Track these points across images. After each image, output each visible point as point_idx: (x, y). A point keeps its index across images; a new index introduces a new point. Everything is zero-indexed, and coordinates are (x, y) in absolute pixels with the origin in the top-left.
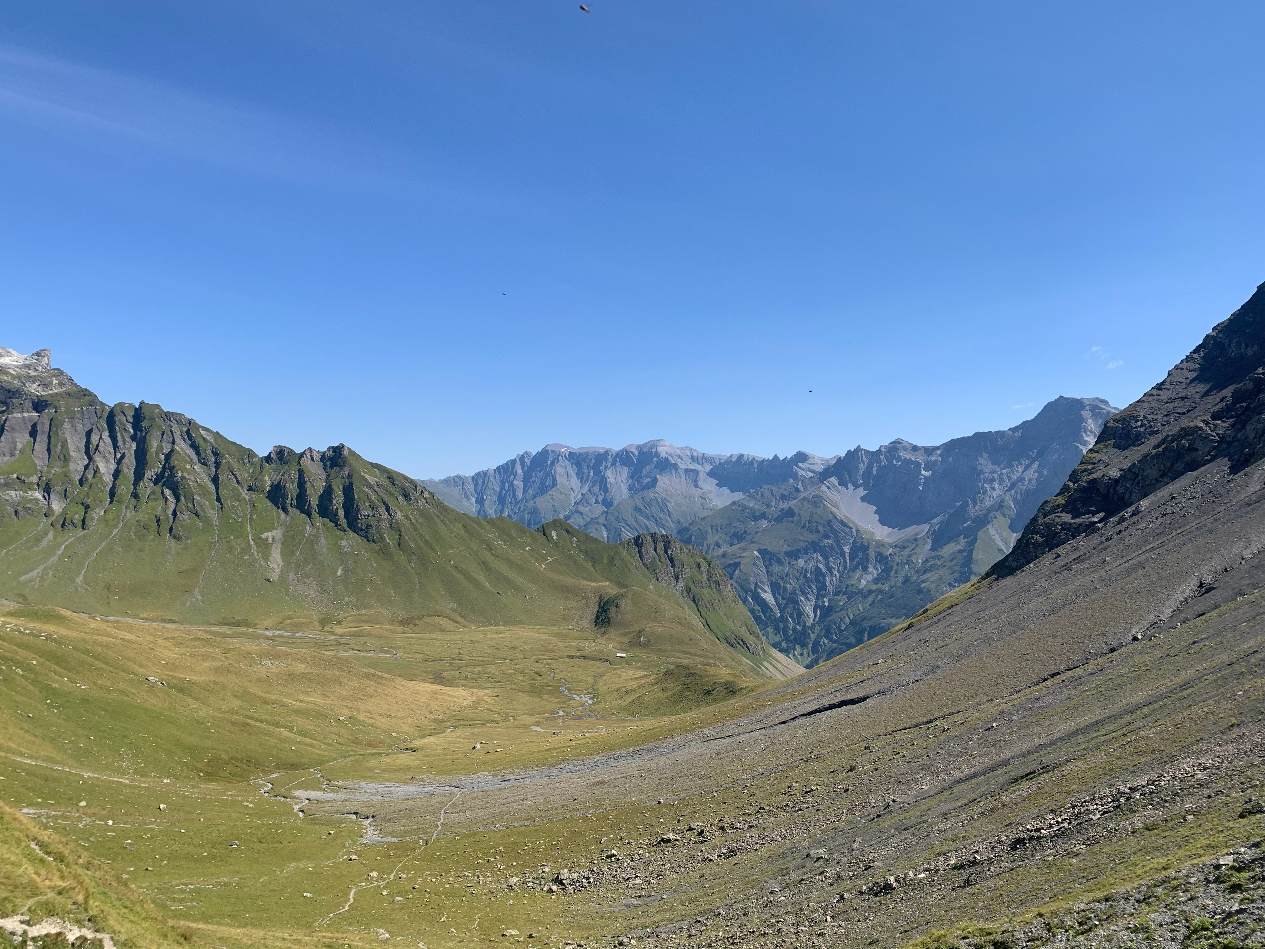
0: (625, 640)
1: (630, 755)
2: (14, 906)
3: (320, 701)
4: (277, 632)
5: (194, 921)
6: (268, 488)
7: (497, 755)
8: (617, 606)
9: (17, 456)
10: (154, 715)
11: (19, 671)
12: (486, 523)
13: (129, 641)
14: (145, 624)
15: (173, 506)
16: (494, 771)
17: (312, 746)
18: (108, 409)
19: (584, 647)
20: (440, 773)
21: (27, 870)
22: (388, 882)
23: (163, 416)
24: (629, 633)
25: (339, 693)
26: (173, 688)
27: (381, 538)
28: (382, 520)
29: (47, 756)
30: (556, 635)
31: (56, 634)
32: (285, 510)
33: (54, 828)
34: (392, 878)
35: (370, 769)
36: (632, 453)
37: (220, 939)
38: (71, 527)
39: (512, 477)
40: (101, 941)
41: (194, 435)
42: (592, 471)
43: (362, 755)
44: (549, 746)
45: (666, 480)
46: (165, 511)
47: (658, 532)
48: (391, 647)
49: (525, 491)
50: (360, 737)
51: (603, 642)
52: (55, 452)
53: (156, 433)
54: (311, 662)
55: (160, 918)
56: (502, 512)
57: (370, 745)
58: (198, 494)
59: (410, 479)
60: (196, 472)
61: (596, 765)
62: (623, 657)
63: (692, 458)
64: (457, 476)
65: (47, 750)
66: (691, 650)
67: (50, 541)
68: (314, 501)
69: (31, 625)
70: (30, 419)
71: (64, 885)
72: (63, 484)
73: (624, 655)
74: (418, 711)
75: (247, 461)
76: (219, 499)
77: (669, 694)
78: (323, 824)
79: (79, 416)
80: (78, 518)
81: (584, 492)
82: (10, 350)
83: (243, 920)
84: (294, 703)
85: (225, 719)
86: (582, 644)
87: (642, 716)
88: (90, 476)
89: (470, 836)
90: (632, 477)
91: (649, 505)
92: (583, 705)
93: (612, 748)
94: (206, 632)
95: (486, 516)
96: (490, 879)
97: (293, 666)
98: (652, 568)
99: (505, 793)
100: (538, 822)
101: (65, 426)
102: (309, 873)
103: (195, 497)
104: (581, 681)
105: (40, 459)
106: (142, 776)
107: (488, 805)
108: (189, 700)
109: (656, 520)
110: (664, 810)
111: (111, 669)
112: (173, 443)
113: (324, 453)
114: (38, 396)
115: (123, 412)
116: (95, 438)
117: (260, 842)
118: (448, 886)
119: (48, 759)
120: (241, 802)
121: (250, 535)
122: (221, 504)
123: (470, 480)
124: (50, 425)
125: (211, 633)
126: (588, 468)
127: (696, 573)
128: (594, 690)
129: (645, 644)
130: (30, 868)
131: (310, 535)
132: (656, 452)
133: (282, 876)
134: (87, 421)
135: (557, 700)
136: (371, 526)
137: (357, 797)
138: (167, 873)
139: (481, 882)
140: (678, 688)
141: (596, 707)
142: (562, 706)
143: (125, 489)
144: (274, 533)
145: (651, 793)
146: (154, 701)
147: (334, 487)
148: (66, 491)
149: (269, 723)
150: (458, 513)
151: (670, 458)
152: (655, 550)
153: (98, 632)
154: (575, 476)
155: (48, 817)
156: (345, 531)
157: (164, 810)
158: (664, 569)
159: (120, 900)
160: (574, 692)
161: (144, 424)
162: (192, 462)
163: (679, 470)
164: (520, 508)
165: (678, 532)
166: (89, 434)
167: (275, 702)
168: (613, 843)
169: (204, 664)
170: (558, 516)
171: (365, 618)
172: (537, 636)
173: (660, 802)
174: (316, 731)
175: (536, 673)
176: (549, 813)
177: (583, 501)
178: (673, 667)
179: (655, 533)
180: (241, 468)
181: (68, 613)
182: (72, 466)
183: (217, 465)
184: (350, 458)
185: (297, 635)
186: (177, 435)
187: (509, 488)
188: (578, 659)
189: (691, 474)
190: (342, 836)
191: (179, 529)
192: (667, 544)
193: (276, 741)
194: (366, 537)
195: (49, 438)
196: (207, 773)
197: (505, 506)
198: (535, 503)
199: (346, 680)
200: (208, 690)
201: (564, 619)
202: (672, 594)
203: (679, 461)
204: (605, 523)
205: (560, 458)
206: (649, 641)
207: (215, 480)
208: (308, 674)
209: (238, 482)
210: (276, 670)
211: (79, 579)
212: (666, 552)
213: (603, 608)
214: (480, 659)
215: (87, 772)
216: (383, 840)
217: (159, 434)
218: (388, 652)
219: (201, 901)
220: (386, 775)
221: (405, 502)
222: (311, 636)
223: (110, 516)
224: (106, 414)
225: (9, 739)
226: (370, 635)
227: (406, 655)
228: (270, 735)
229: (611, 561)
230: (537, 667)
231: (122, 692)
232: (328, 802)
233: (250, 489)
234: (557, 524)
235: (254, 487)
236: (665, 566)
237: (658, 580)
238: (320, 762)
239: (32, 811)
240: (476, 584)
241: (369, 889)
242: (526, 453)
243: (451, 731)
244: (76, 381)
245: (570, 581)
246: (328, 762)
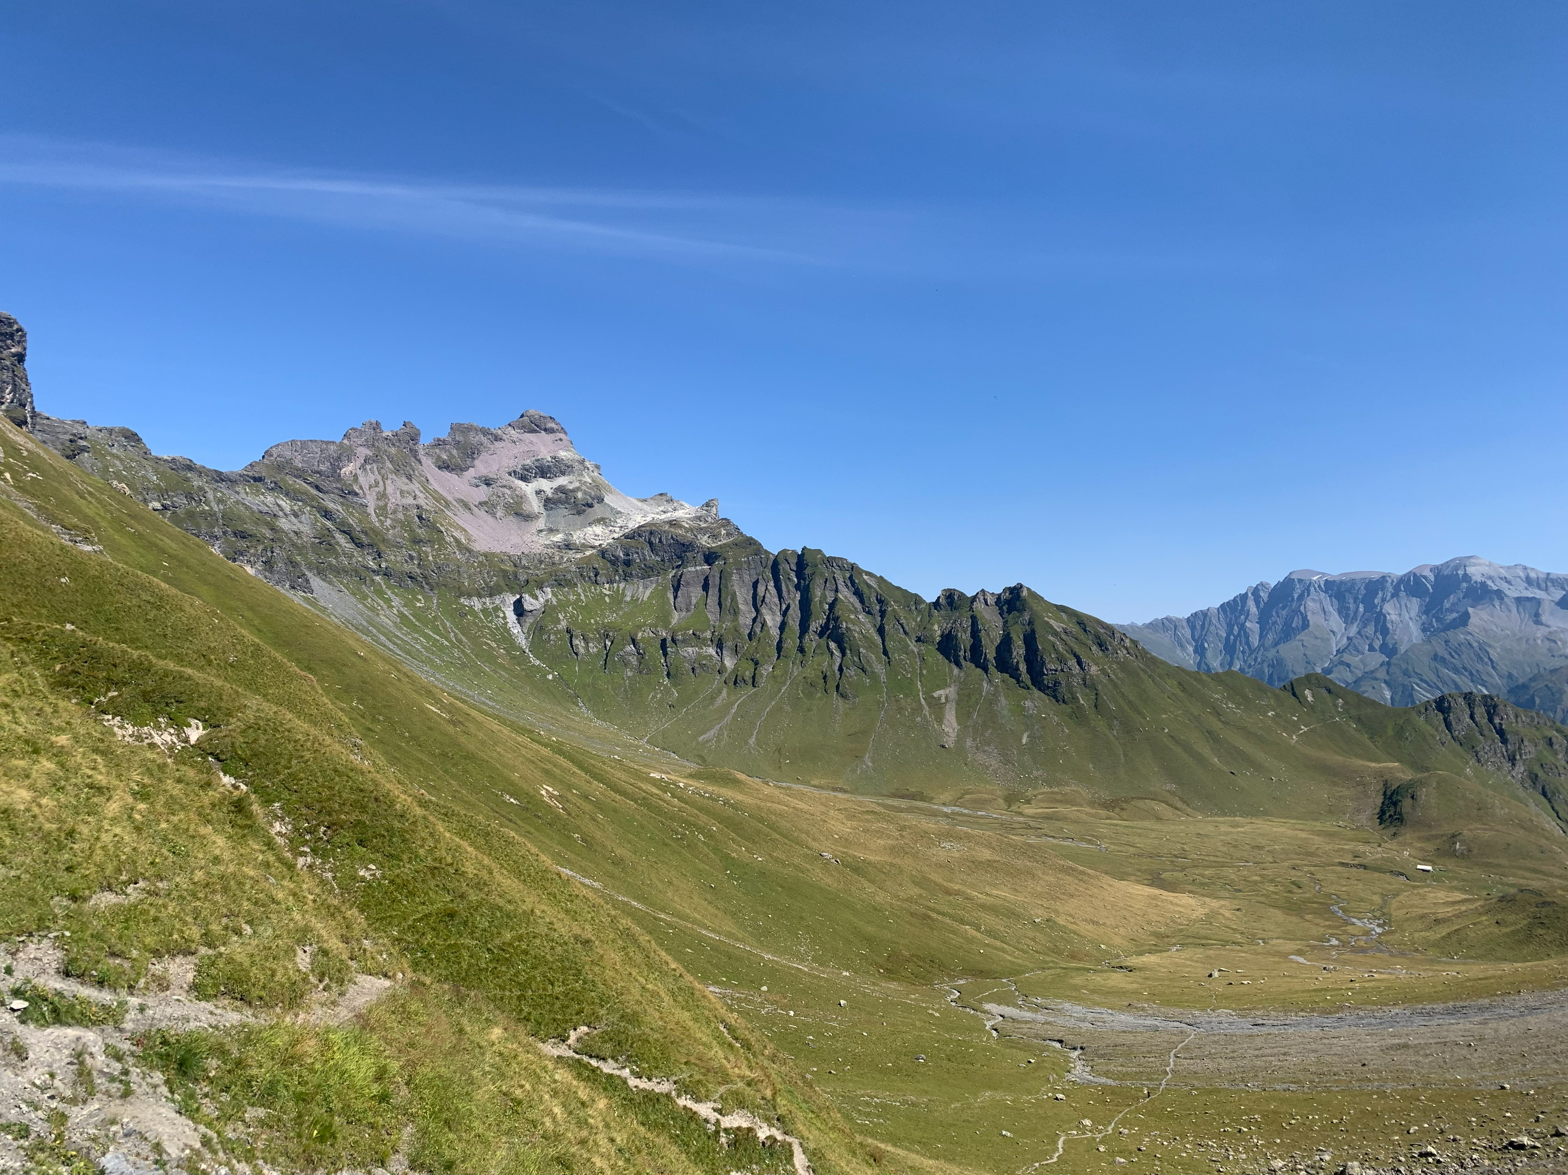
0: (1430, 847)
1: (1450, 1013)
2: (707, 1091)
3: (1011, 897)
4: (957, 809)
5: (883, 1141)
6: (938, 639)
7: (1242, 988)
8: (1412, 797)
9: (692, 611)
10: (830, 897)
11: (701, 836)
12: (1209, 680)
13: (801, 810)
14: (816, 792)
15: (839, 660)
16: (1240, 1010)
17: (1003, 950)
18: (772, 557)
19: (1365, 853)
20: (1167, 1003)
21: (717, 1053)
22: (1106, 1136)
23: (826, 562)
24: (1436, 837)
25: (1033, 888)
26: (847, 867)
27: (1073, 698)
28: (1073, 675)
29: (729, 932)
30: (1319, 833)
31: (733, 799)
32: (958, 664)
33: (739, 1012)
34: (1110, 1132)
35: (1076, 988)
36: (1425, 577)
37: (910, 1167)
38: (743, 685)
39: (1242, 617)
40: (790, 1145)
41: (857, 581)
42: (1361, 606)
43: (1064, 968)
44: (1318, 985)
45: (1484, 615)
46: (830, 666)
47: (1475, 691)
48: (1093, 836)
49: (1262, 637)
50: (1061, 945)
51: (1394, 848)
52: (726, 605)
53: (819, 581)
54: (997, 848)
55: (847, 1131)
56: (1231, 664)
57: (1073, 956)
58: (864, 647)
59: (1106, 624)
60: (860, 622)
61: (1394, 1021)
62: (1428, 871)
63: (1529, 581)
64: (1166, 618)
65: (729, 926)
66: (1544, 868)
67: (724, 699)
68: (990, 653)
69: (710, 788)
70: (703, 571)
71: (753, 1076)
72: (734, 639)
73: (1429, 868)
74: (1132, 920)
75: (913, 608)
76: (885, 653)
77: (1508, 930)
78: (1020, 1049)
79: (745, 566)
80: (748, 674)
81: (1351, 635)
82: (683, 503)
83: (934, 1151)
84: (980, 896)
85: (905, 909)
86: (1361, 848)
87: (1465, 958)
88: (758, 630)
89: (1210, 1092)
90: (1426, 612)
91: (1457, 651)
92: (1367, 933)
93: (1418, 999)
94: (879, 804)
95: (1209, 669)
96: (1244, 1156)
97: (976, 851)
98: (1468, 744)
99: (1259, 1042)
100: (1309, 1088)
101: (734, 578)
102: (1007, 1107)
103: (861, 650)
104: (1362, 900)
105: (712, 614)
106: (821, 965)
107: (1235, 1055)
108: (866, 884)
109: (1471, 674)
110: (1512, 1100)
111: (786, 841)
112: (837, 591)
113: (1000, 595)
114: (708, 548)
115: (786, 560)
116: (761, 589)
117: (949, 1060)
118: (1184, 1155)
119: (730, 935)
120: (927, 1008)
121: (921, 694)
122: (889, 658)
123: (1185, 624)
124: (720, 578)
125: (885, 806)
126: (1355, 602)
127: (1545, 753)
128: (1384, 914)
129: (1462, 854)
130: (720, 1052)
131: (988, 693)
132: (1466, 575)
133: (976, 1105)
134: (753, 572)
135: (1327, 923)
136: (1059, 683)
137: (1060, 1021)
138: (851, 1081)
139: (1231, 1157)
140: (1525, 922)
141: (1389, 938)
142: (1335, 931)
143: (791, 644)
144: (947, 691)
145: (1486, 1072)
146: (829, 881)
147: (1014, 636)
148: (736, 646)
149: (953, 918)
150: (1170, 666)
151: (1489, 583)
152: (1472, 717)
153: (770, 798)
154: (1336, 614)
155: (733, 999)
156: (1028, 688)
157: (845, 1007)
158: (1490, 744)
159: (807, 1102)
160: (1352, 914)
161: (808, 571)
162: (856, 612)
163: (1506, 599)
164: (1256, 659)
165: (1509, 692)
166: (755, 585)
167: (958, 893)
168: (1428, 1135)
169: (879, 841)
170: (1314, 669)
171: (1059, 797)
172: (1290, 833)
173: (1503, 1088)
174: (1007, 933)
175: (1293, 883)
176: (1325, 1079)
177: (1350, 648)
178: (1512, 891)
179: (1471, 693)
180: (908, 616)
181: (742, 777)
182: (741, 620)
183: (883, 613)
184: (1030, 601)
185: (979, 813)
186: (840, 582)
187: (1239, 632)
188: (1355, 869)
189: (1528, 604)
190: (1045, 1068)
191: (845, 686)
192: (1492, 710)
193: (962, 940)
194: (1055, 697)
195: (720, 590)
196: (886, 970)
197: (1236, 656)
198: (1278, 652)
199: (1040, 873)
200: (884, 873)
201: (1330, 812)
202: (1506, 783)
203: (1504, 586)
204: (1387, 678)
205: (1312, 589)
206: (1469, 851)
207: (881, 631)
208: (995, 861)
209: (905, 633)
210: (957, 855)
211: (752, 741)
212: (1491, 720)
213: (1390, 798)
214: (1212, 858)
215: (768, 953)
216: (1095, 1080)
217: (822, 581)
218: (1090, 842)
219: (888, 1119)
220: (1096, 997)
221: (1100, 653)
222: (995, 816)
223: (778, 672)
224: (770, 563)
225: (695, 909)
226: (1066, 818)
227: (1113, 847)
228: (954, 932)
229: (1400, 733)
230: (1295, 875)
231: (796, 867)
232: (1026, 1022)
233: (919, 640)
234: (1311, 680)
235: (922, 638)
236: (1489, 742)
237: (1479, 761)
238: (1014, 972)
239: (717, 990)
240: (1201, 760)
241: (1082, 1140)
242: (1262, 584)
243: (1177, 950)
244: (742, 530)
245: (1337, 759)
246: (1024, 972)
